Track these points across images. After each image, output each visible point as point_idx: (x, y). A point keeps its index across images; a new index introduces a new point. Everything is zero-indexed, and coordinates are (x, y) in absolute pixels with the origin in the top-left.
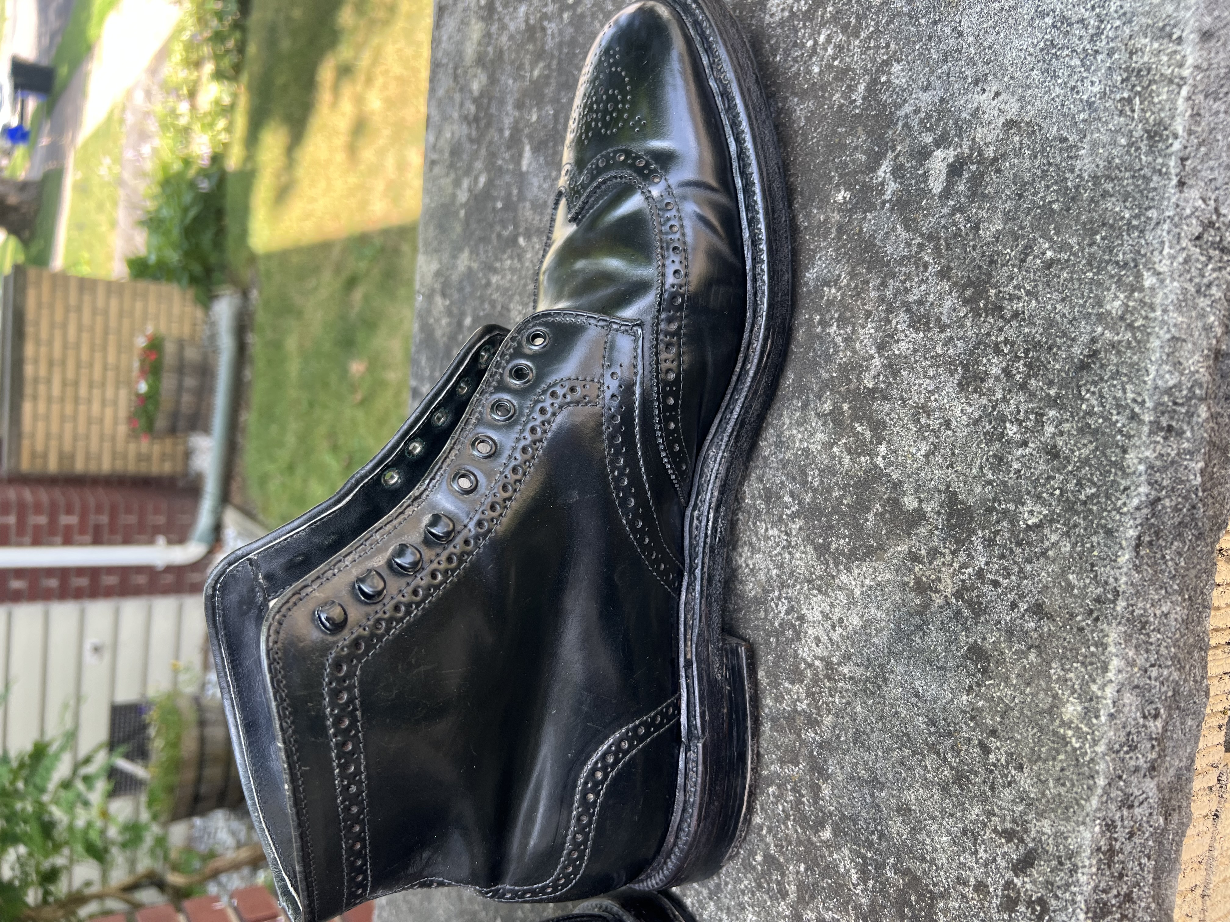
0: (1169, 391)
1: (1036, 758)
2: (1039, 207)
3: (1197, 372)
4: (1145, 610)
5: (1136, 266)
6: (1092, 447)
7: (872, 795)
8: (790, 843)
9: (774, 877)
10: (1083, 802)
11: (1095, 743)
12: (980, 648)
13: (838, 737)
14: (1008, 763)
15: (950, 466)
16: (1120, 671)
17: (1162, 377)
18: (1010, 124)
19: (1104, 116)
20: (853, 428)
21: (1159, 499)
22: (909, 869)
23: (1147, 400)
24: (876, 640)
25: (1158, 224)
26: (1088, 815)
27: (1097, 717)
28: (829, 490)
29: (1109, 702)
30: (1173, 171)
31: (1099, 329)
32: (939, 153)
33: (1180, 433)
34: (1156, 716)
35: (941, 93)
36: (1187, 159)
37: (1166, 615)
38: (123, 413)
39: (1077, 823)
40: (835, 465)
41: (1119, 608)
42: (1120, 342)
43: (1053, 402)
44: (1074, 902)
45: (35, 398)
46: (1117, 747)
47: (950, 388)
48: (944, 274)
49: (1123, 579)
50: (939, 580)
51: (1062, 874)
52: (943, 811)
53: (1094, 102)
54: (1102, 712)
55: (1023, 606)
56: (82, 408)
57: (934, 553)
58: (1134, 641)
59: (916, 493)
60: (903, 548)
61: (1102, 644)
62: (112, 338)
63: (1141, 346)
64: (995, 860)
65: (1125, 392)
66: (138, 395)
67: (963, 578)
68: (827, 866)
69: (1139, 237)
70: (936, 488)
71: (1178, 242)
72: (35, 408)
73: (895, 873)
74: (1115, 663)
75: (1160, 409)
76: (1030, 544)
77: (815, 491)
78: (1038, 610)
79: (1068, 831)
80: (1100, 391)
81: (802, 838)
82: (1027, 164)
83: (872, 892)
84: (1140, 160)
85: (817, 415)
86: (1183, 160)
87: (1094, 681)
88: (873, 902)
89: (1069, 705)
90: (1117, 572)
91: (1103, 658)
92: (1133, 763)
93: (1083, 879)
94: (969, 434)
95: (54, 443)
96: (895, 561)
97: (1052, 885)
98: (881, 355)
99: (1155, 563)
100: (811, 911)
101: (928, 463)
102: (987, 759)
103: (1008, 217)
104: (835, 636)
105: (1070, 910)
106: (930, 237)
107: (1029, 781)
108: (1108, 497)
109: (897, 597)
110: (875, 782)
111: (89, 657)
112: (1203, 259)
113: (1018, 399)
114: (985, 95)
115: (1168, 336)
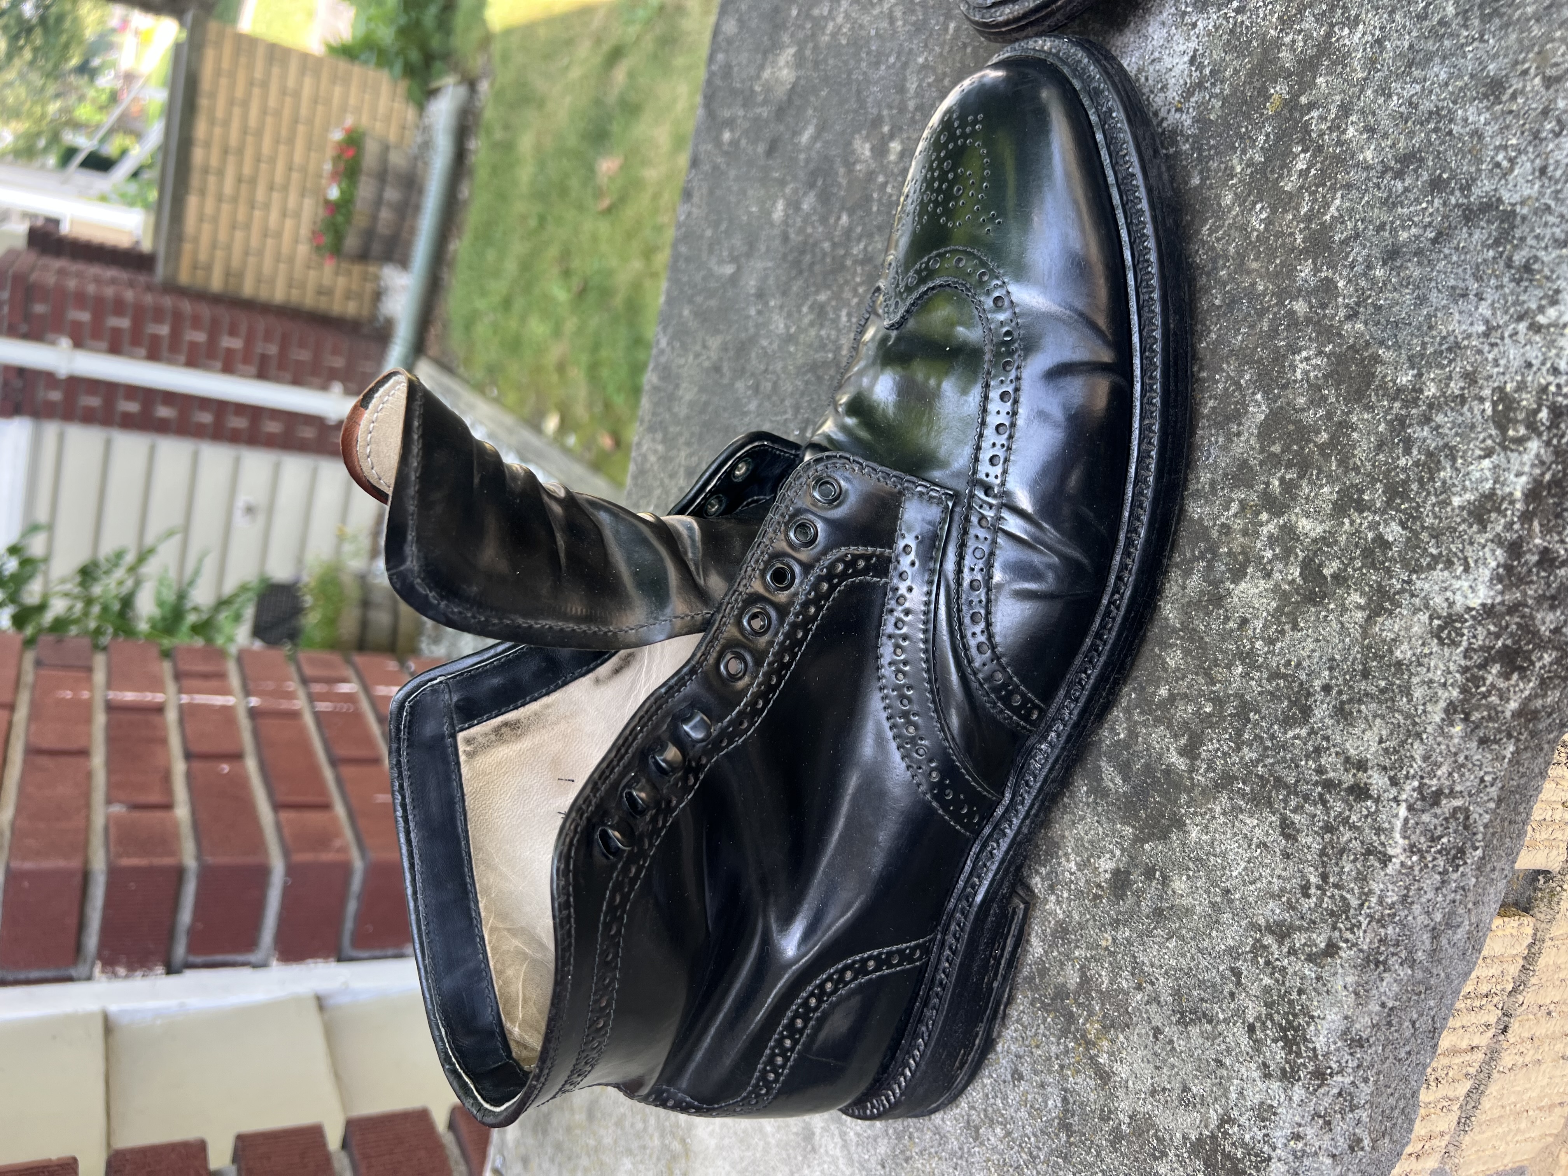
45: (202, 193)
56: (258, 215)
62: (301, 128)
66: (327, 203)
72: (201, 206)
95: (220, 255)
111: (240, 519)
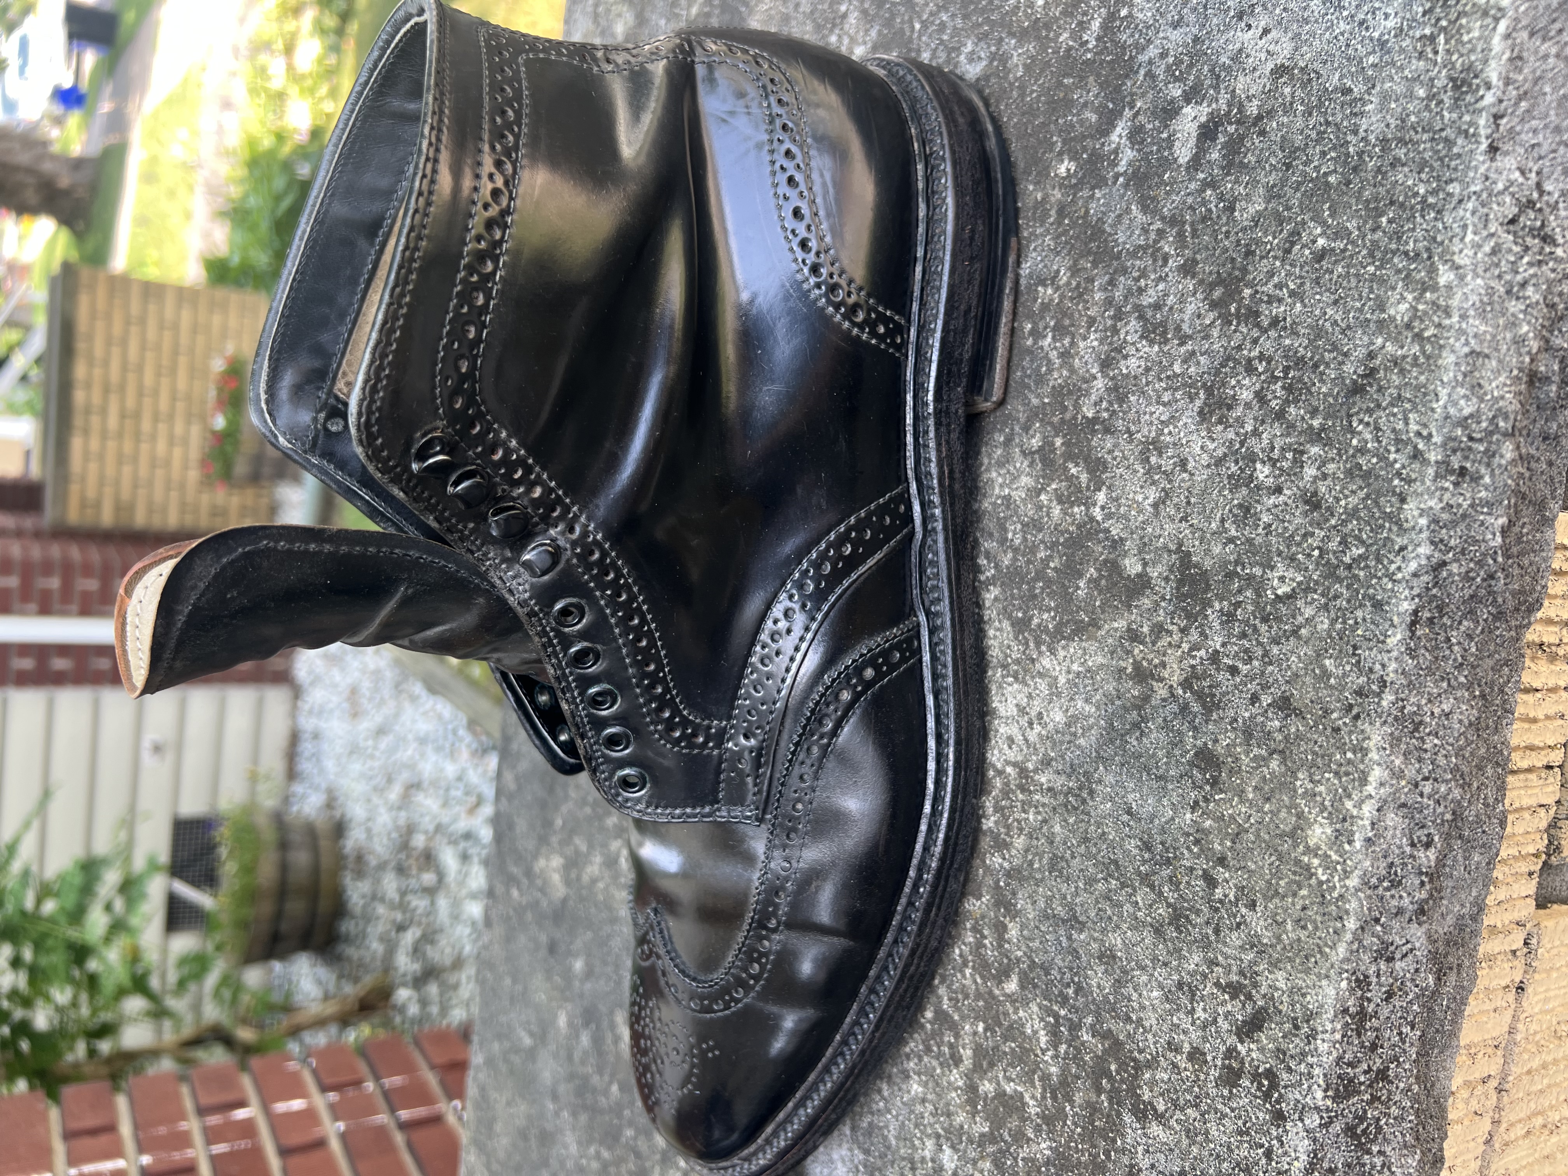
0: (1463, 422)
1: (1271, 893)
2: (1312, 180)
3: (1502, 398)
4: (1419, 706)
5: (1430, 258)
6: (1362, 494)
7: (1069, 938)
8: (967, 997)
9: (946, 1039)
10: (1327, 950)
11: (1346, 874)
12: (1210, 752)
13: (1031, 864)
14: (1237, 899)
15: (1184, 519)
16: (1382, 784)
17: (1455, 404)
18: (1280, 71)
19: (1399, 59)
20: (1066, 469)
21: (1444, 564)
22: (1110, 1030)
23: (1434, 433)
24: (1082, 741)
25: (1460, 201)
26: (1332, 966)
27: (1350, 842)
28: (1034, 549)
29: (1367, 823)
30: (1483, 132)
31: (1379, 341)
32: (1188, 111)
33: (1476, 479)
34: (1428, 845)
35: (1195, 31)
36: (1502, 117)
37: (1447, 715)
38: (195, 454)
39: (1319, 976)
40: (1042, 518)
41: (1384, 703)
42: (1404, 357)
43: (1315, 436)
44: (1310, 1076)
46: (1374, 881)
47: (1188, 418)
48: (1187, 269)
49: (1393, 666)
50: (1163, 665)
51: (1297, 1041)
52: (1155, 959)
53: (1387, 41)
54: (1357, 836)
55: (1266, 700)
56: (144, 447)
57: (1159, 630)
58: (1403, 747)
59: (1140, 553)
60: (1120, 624)
61: (1361, 749)
62: (183, 360)
63: (1430, 363)
64: (1215, 1021)
65: (1407, 424)
66: (214, 433)
67: (1193, 662)
68: (1011, 1027)
69: (1436, 219)
70: (1165, 548)
71: (1485, 226)
72: (86, 446)
73: (1093, 1036)
74: (1377, 774)
75: (1451, 445)
76: (1279, 619)
77: (1016, 550)
78: (1284, 705)
79: (1307, 987)
80: (1376, 422)
81: (982, 989)
82: (1299, 123)
83: (1064, 1059)
84: (1442, 117)
85: (1023, 452)
86: (1497, 117)
87: (1349, 796)
88: (1064, 1070)
89: (1316, 826)
90: (1386, 657)
91: (1362, 767)
92: (1394, 903)
93: (1323, 1047)
94: (1210, 477)
95: (108, 491)
96: (1110, 641)
97: (1285, 1054)
98: (1105, 375)
99: (1437, 647)
100: (990, 1081)
101: (1157, 514)
102: (1212, 894)
103: (1272, 194)
104: (1032, 736)
105: (1305, 1086)
106: (1174, 221)
107: (1261, 923)
108: (1379, 560)
109: (1110, 687)
110: (1074, 922)
111: (148, 759)
112: (1517, 249)
113: (1272, 432)
114: (1251, 32)
115: (1466, 350)
